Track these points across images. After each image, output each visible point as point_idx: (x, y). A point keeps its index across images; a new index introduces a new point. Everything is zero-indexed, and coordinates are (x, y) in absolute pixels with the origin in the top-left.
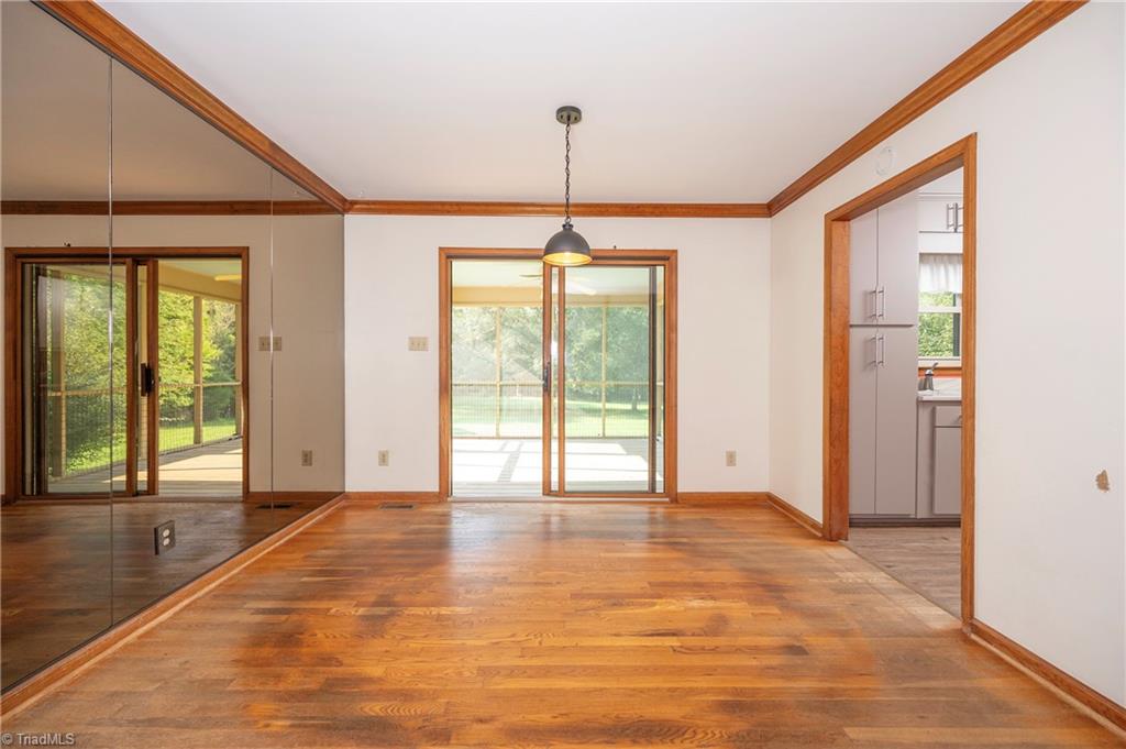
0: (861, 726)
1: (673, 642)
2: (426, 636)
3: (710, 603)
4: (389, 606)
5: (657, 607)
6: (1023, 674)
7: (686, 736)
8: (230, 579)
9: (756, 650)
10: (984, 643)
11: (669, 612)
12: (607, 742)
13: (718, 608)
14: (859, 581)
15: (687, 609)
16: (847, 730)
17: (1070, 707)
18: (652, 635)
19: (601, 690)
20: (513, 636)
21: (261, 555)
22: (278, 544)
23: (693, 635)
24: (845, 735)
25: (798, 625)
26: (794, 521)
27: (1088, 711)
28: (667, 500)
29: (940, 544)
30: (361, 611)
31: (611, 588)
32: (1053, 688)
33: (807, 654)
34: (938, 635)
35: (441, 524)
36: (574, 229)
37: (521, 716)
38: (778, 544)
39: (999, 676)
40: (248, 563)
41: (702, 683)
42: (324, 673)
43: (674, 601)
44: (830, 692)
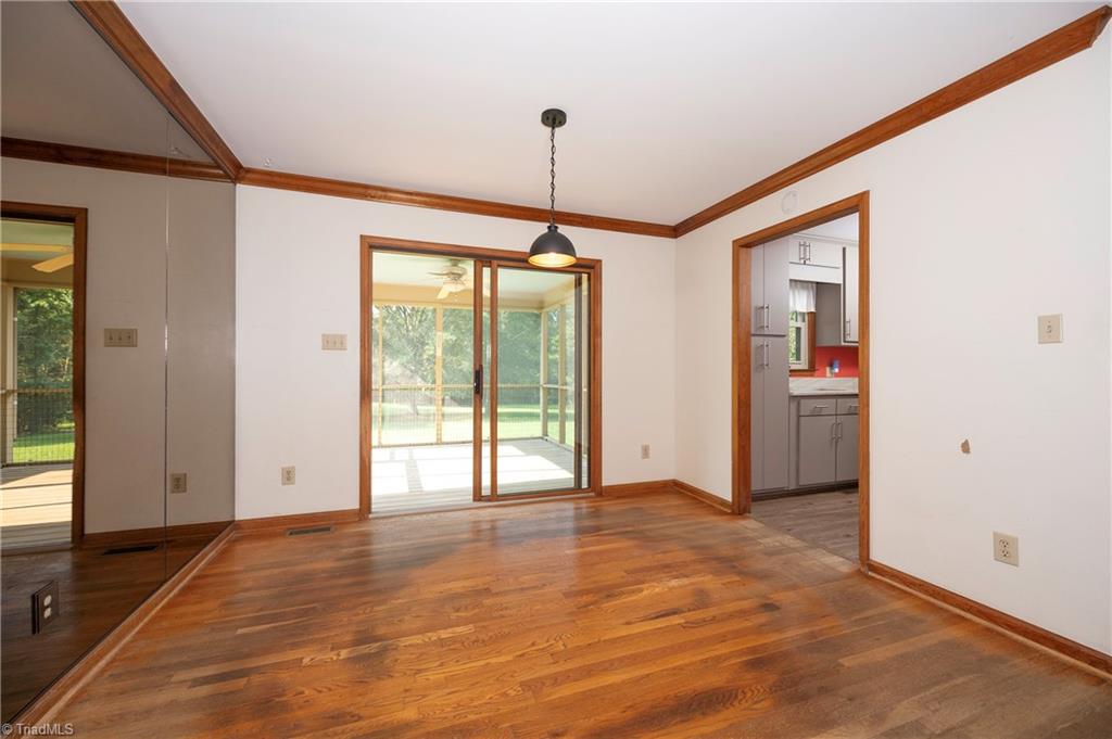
0: (847, 656)
1: (677, 620)
2: (442, 665)
3: (685, 581)
4: (377, 641)
5: (645, 592)
6: (911, 594)
7: (740, 697)
8: (123, 650)
9: (743, 613)
10: (879, 577)
11: (658, 594)
12: (682, 721)
13: (692, 584)
14: (777, 544)
15: (671, 589)
16: (841, 661)
17: (947, 611)
18: (657, 617)
19: (648, 675)
20: (533, 644)
21: (154, 612)
22: (171, 595)
23: (689, 610)
24: (843, 666)
25: (761, 587)
26: (703, 502)
27: (958, 611)
28: (593, 494)
29: (810, 508)
30: (344, 653)
31: (595, 582)
32: (932, 600)
33: (778, 608)
34: (848, 576)
35: (362, 545)
36: (559, 231)
37: (592, 719)
38: (702, 523)
39: (900, 599)
40: (141, 625)
41: (722, 649)
42: (343, 732)
43: (656, 584)
44: (813, 635)
